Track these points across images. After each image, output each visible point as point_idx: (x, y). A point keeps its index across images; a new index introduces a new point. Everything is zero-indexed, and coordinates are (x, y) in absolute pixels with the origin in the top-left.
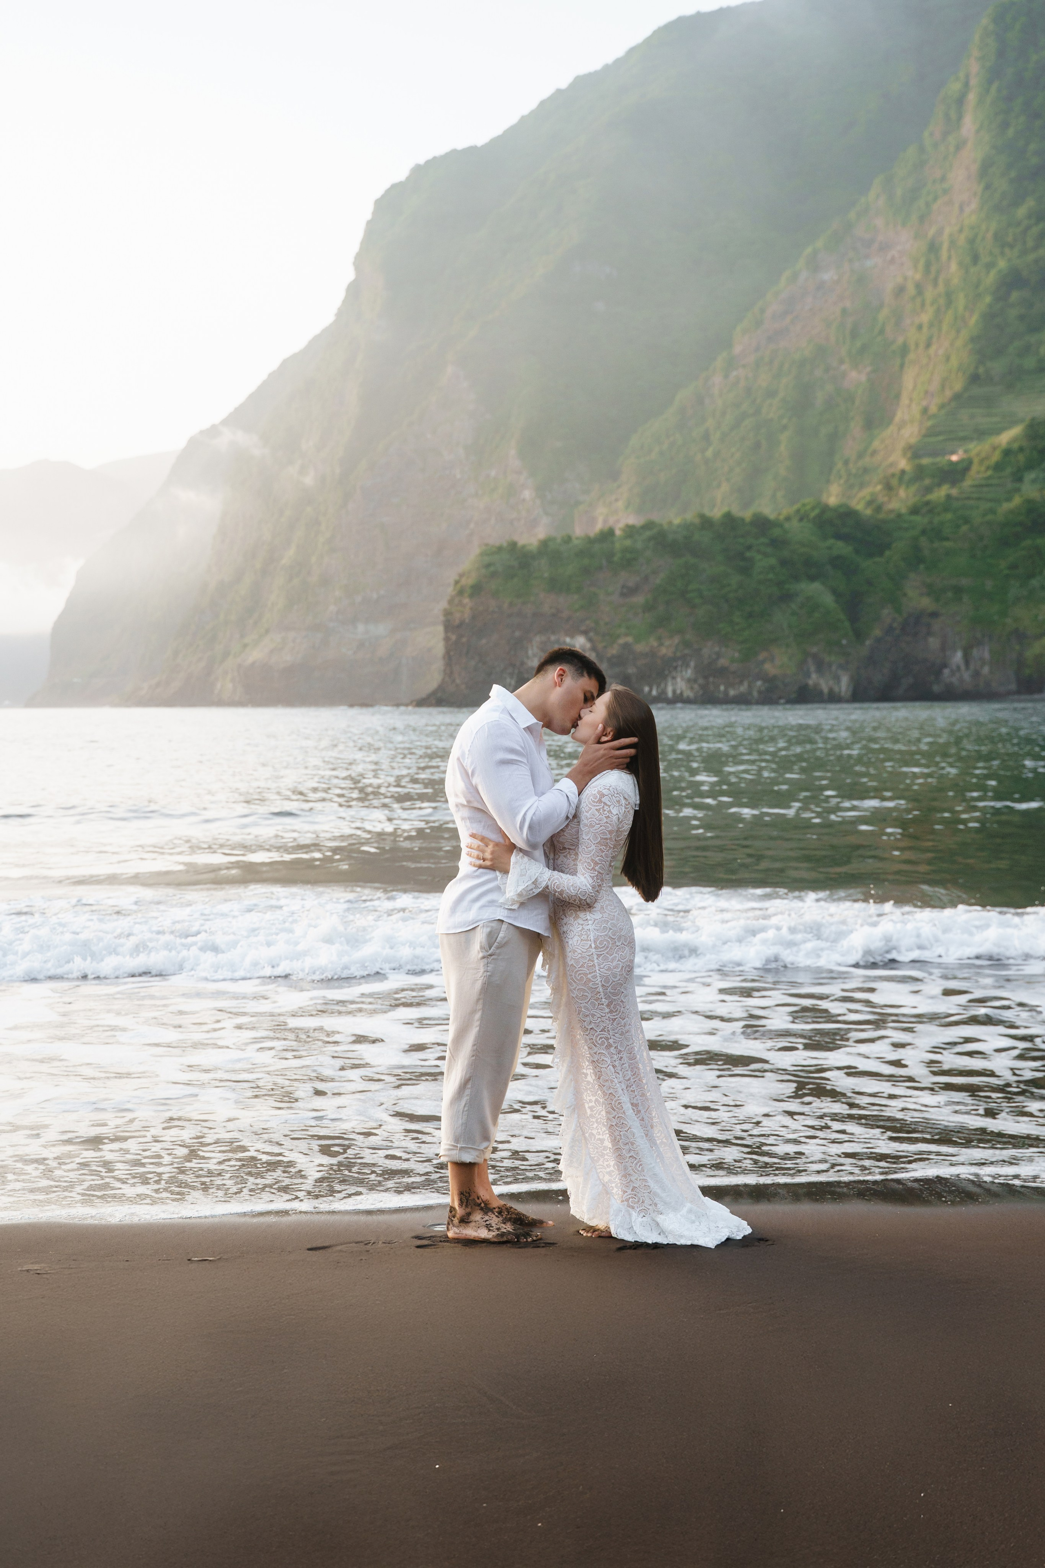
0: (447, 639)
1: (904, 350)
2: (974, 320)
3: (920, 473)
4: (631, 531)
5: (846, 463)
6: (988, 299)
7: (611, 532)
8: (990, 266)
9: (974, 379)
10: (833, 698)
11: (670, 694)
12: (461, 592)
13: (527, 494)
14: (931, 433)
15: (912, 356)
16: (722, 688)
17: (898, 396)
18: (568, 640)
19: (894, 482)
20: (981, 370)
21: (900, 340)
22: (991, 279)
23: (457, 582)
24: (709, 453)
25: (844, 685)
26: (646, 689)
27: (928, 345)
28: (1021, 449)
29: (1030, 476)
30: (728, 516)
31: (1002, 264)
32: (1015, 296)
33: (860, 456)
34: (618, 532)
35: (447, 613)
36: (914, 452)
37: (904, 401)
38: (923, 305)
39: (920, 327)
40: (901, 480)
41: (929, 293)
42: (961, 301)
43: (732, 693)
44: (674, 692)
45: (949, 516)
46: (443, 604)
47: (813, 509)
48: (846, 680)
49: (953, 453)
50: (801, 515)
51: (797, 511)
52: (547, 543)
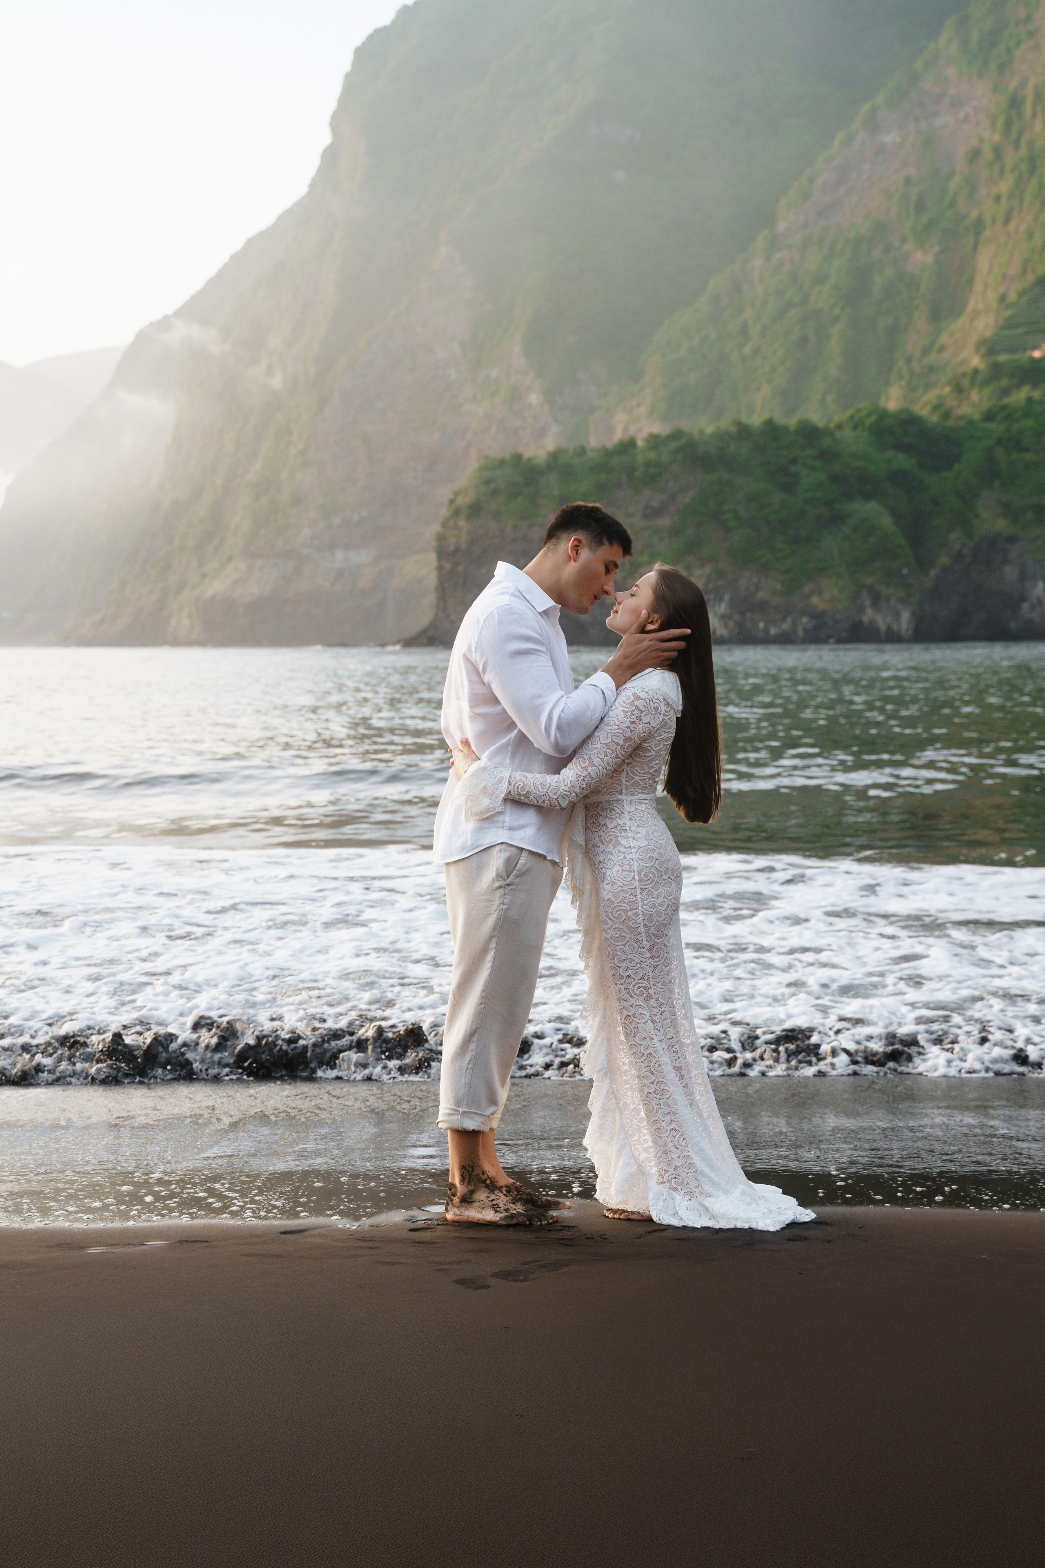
0: (440, 568)
1: (979, 226)
3: (996, 372)
4: (655, 442)
5: (909, 360)
7: (631, 443)
10: (892, 638)
12: (456, 513)
13: (534, 398)
14: (1009, 324)
15: (987, 233)
16: (761, 625)
17: (970, 281)
19: (966, 383)
21: (974, 214)
23: (452, 501)
24: (747, 350)
25: (905, 621)
27: (1007, 220)
30: (769, 424)
33: (925, 352)
34: (640, 443)
35: (441, 538)
36: (990, 348)
37: (978, 286)
38: (1002, 171)
39: (998, 199)
40: (973, 380)
41: (1010, 158)
43: (773, 631)
45: (1030, 423)
46: (436, 528)
47: (869, 415)
48: (905, 616)
49: (1035, 348)
50: (855, 422)
51: (851, 418)
52: (557, 456)
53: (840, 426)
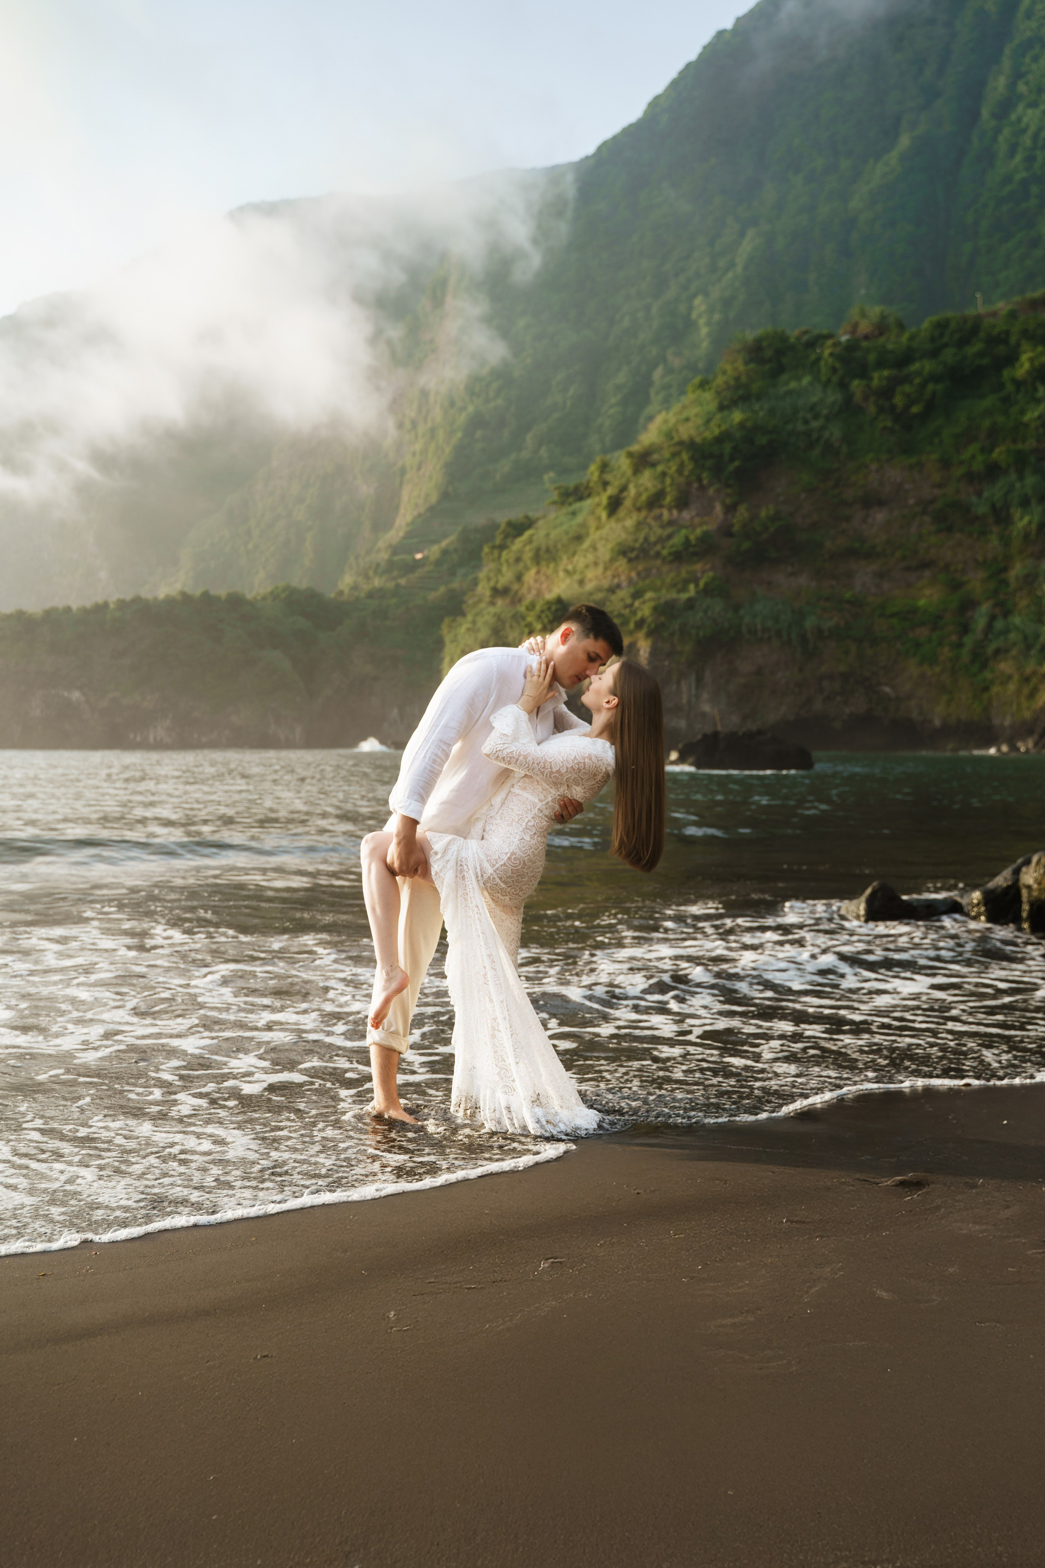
1: (403, 471)
2: (447, 450)
3: (391, 566)
4: (122, 604)
5: (357, 558)
6: (459, 435)
7: (106, 605)
8: (463, 409)
9: (445, 496)
10: (289, 745)
11: (151, 740)
13: (103, 575)
14: (409, 535)
15: (408, 476)
16: (196, 736)
17: (397, 508)
18: (66, 694)
19: (371, 573)
20: (450, 489)
21: (400, 464)
22: (462, 419)
24: (250, 546)
25: (299, 734)
26: (132, 736)
27: (419, 468)
28: (456, 550)
29: (461, 571)
30: (206, 594)
31: (471, 409)
32: (479, 434)
33: (368, 552)
34: (112, 606)
36: (395, 550)
37: (402, 511)
38: (416, 437)
39: (414, 454)
40: (376, 571)
41: (421, 429)
42: (441, 435)
43: (204, 739)
44: (155, 738)
45: (394, 601)
47: (284, 591)
48: (298, 731)
49: (418, 552)
50: (274, 595)
51: (272, 593)
52: (49, 614)
53: (264, 598)
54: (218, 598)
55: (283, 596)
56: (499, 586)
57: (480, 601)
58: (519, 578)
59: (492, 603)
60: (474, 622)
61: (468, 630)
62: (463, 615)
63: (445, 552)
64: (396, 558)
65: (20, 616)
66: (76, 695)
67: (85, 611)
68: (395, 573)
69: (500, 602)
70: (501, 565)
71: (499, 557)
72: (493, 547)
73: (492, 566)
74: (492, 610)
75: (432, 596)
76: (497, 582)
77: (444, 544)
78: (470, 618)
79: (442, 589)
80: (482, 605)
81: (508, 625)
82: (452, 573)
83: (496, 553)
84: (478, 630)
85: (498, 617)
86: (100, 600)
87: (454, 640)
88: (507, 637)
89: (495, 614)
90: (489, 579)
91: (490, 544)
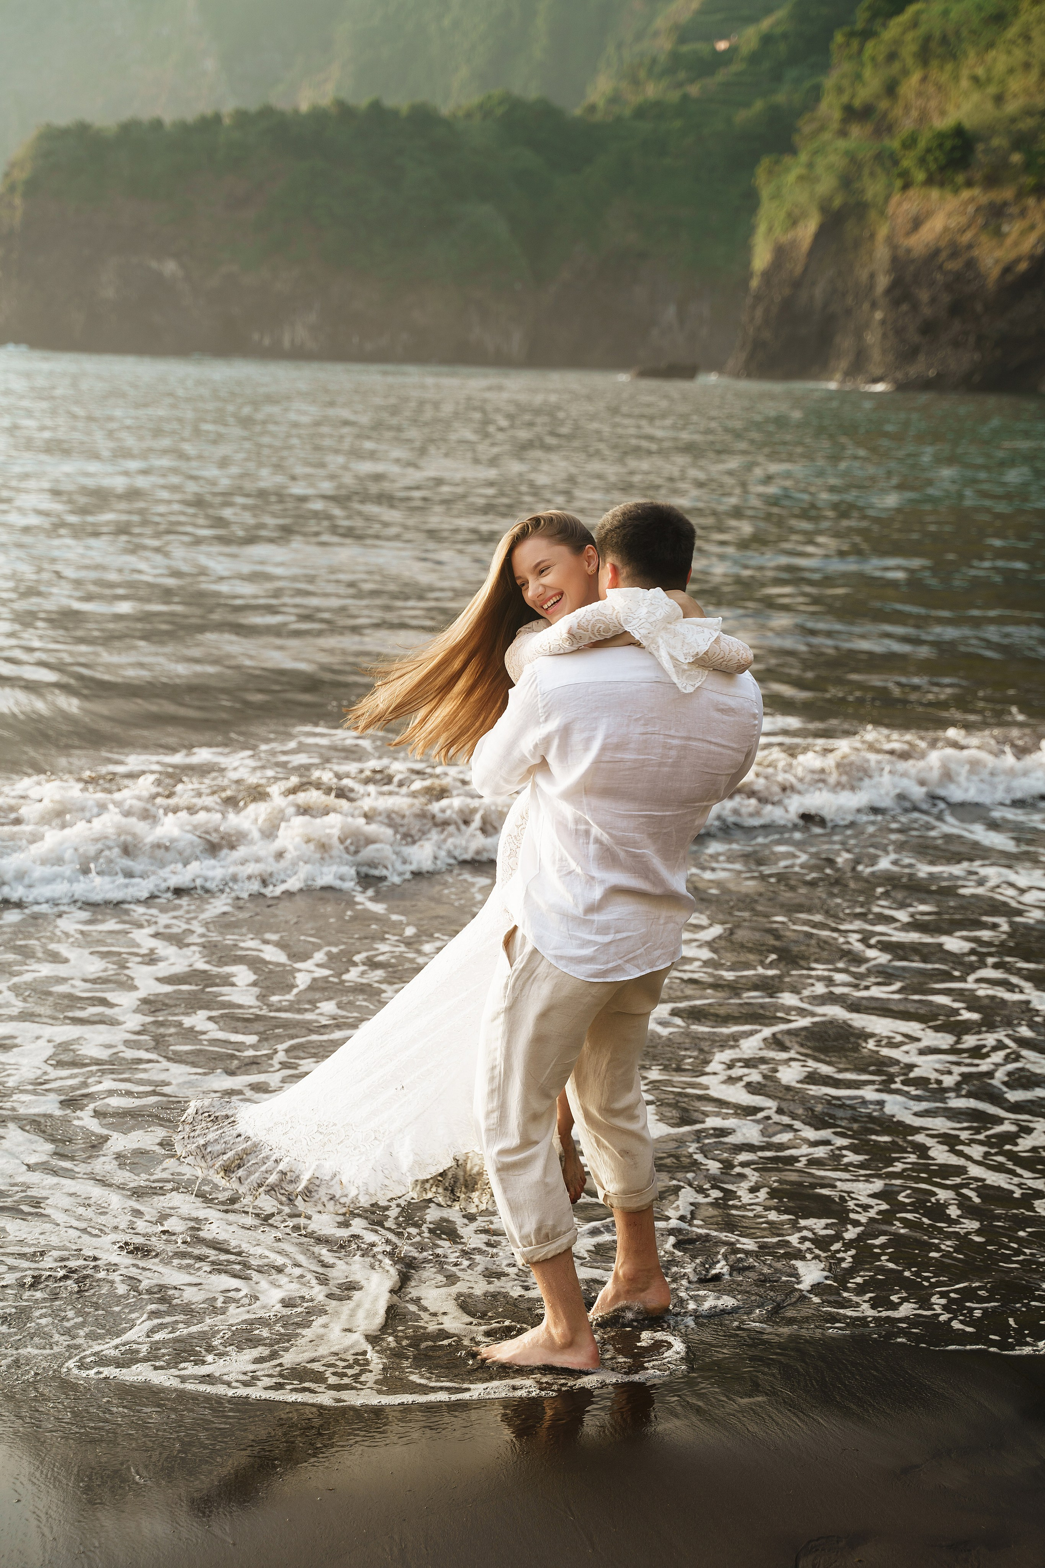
4: (242, 118)
7: (217, 118)
10: (502, 361)
11: (287, 344)
12: (12, 188)
13: (210, 64)
14: (703, 9)
16: (356, 339)
18: (154, 264)
25: (517, 343)
26: (256, 336)
28: (785, 36)
29: (793, 73)
30: (376, 107)
34: (227, 121)
43: (368, 347)
44: (292, 341)
45: (677, 124)
47: (503, 102)
48: (517, 337)
49: (722, 37)
50: (485, 111)
51: (481, 106)
52: (128, 129)
53: (469, 115)
54: (394, 114)
55: (500, 111)
56: (857, 103)
57: (822, 128)
58: (891, 89)
59: (843, 133)
60: (810, 165)
61: (801, 178)
62: (793, 151)
63: (767, 40)
64: (685, 48)
65: (82, 131)
66: (170, 267)
67: (184, 128)
68: (682, 75)
69: (855, 130)
70: (862, 65)
71: (860, 51)
72: (852, 34)
73: (847, 67)
74: (842, 144)
75: (742, 116)
76: (853, 96)
77: (766, 24)
78: (803, 157)
79: (759, 105)
80: (827, 136)
81: (866, 171)
82: (777, 77)
83: (855, 44)
84: (816, 180)
85: (852, 158)
86: (209, 112)
87: (776, 196)
88: (863, 191)
89: (847, 153)
90: (840, 90)
91: (847, 29)
